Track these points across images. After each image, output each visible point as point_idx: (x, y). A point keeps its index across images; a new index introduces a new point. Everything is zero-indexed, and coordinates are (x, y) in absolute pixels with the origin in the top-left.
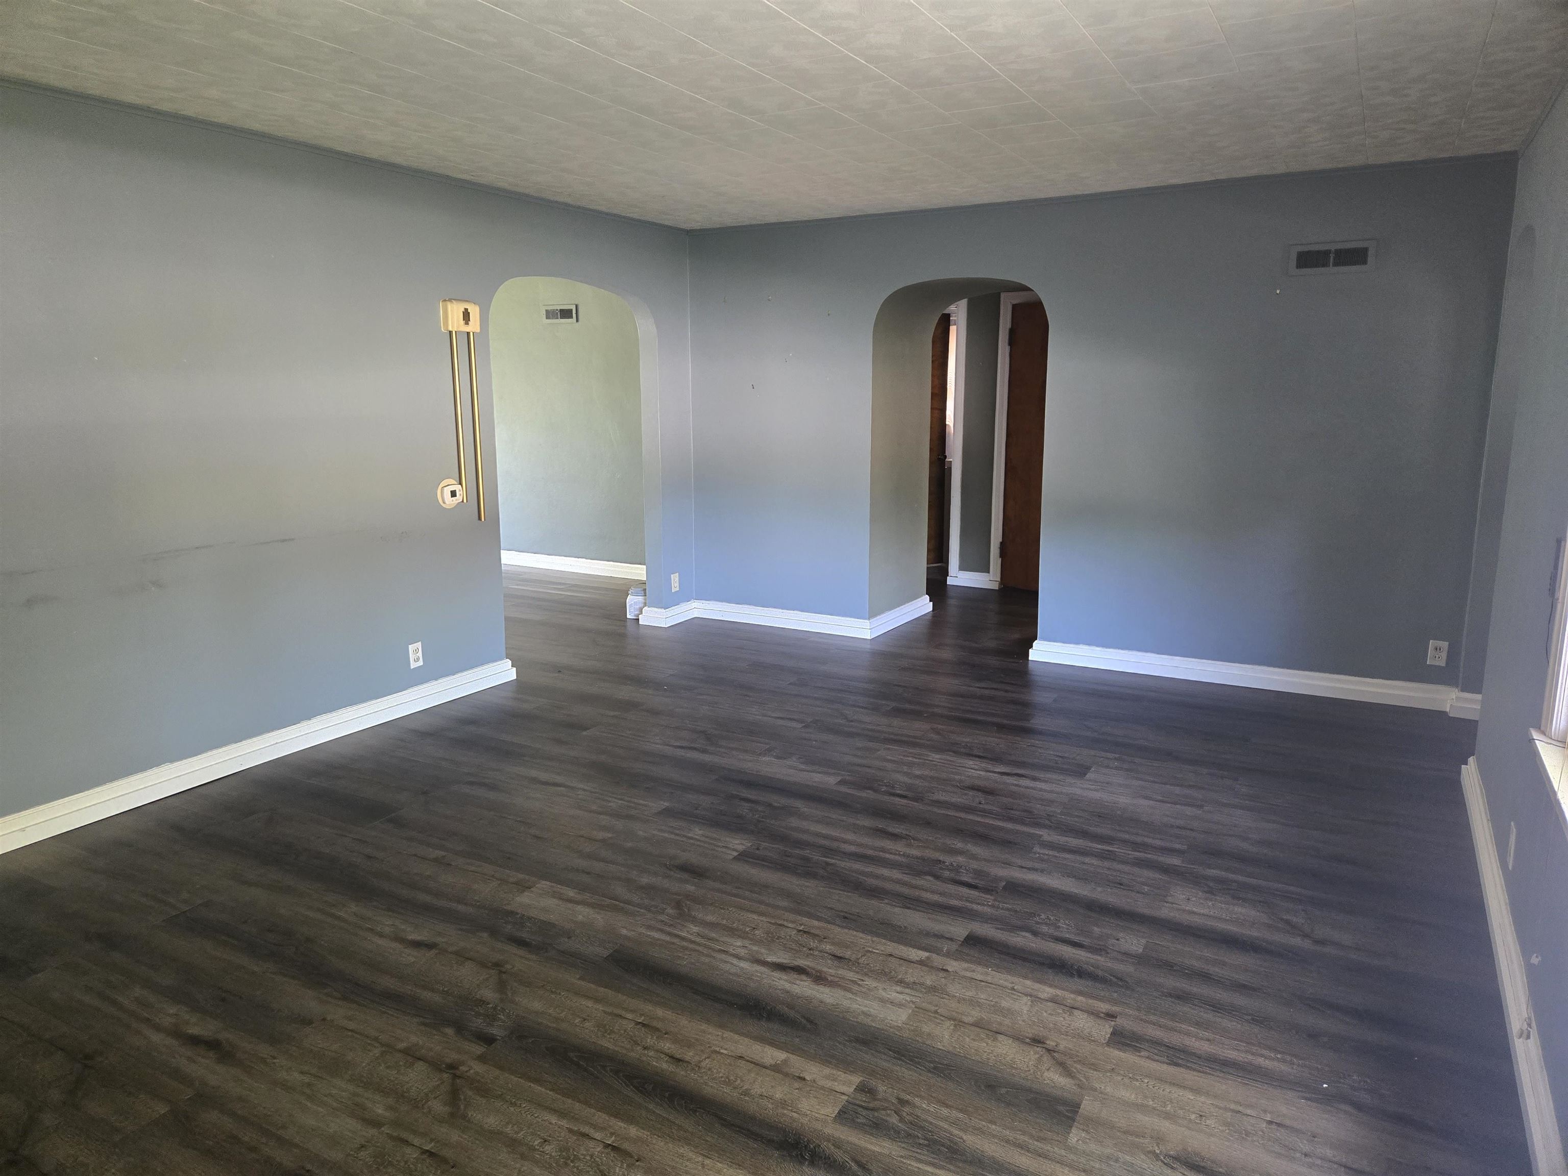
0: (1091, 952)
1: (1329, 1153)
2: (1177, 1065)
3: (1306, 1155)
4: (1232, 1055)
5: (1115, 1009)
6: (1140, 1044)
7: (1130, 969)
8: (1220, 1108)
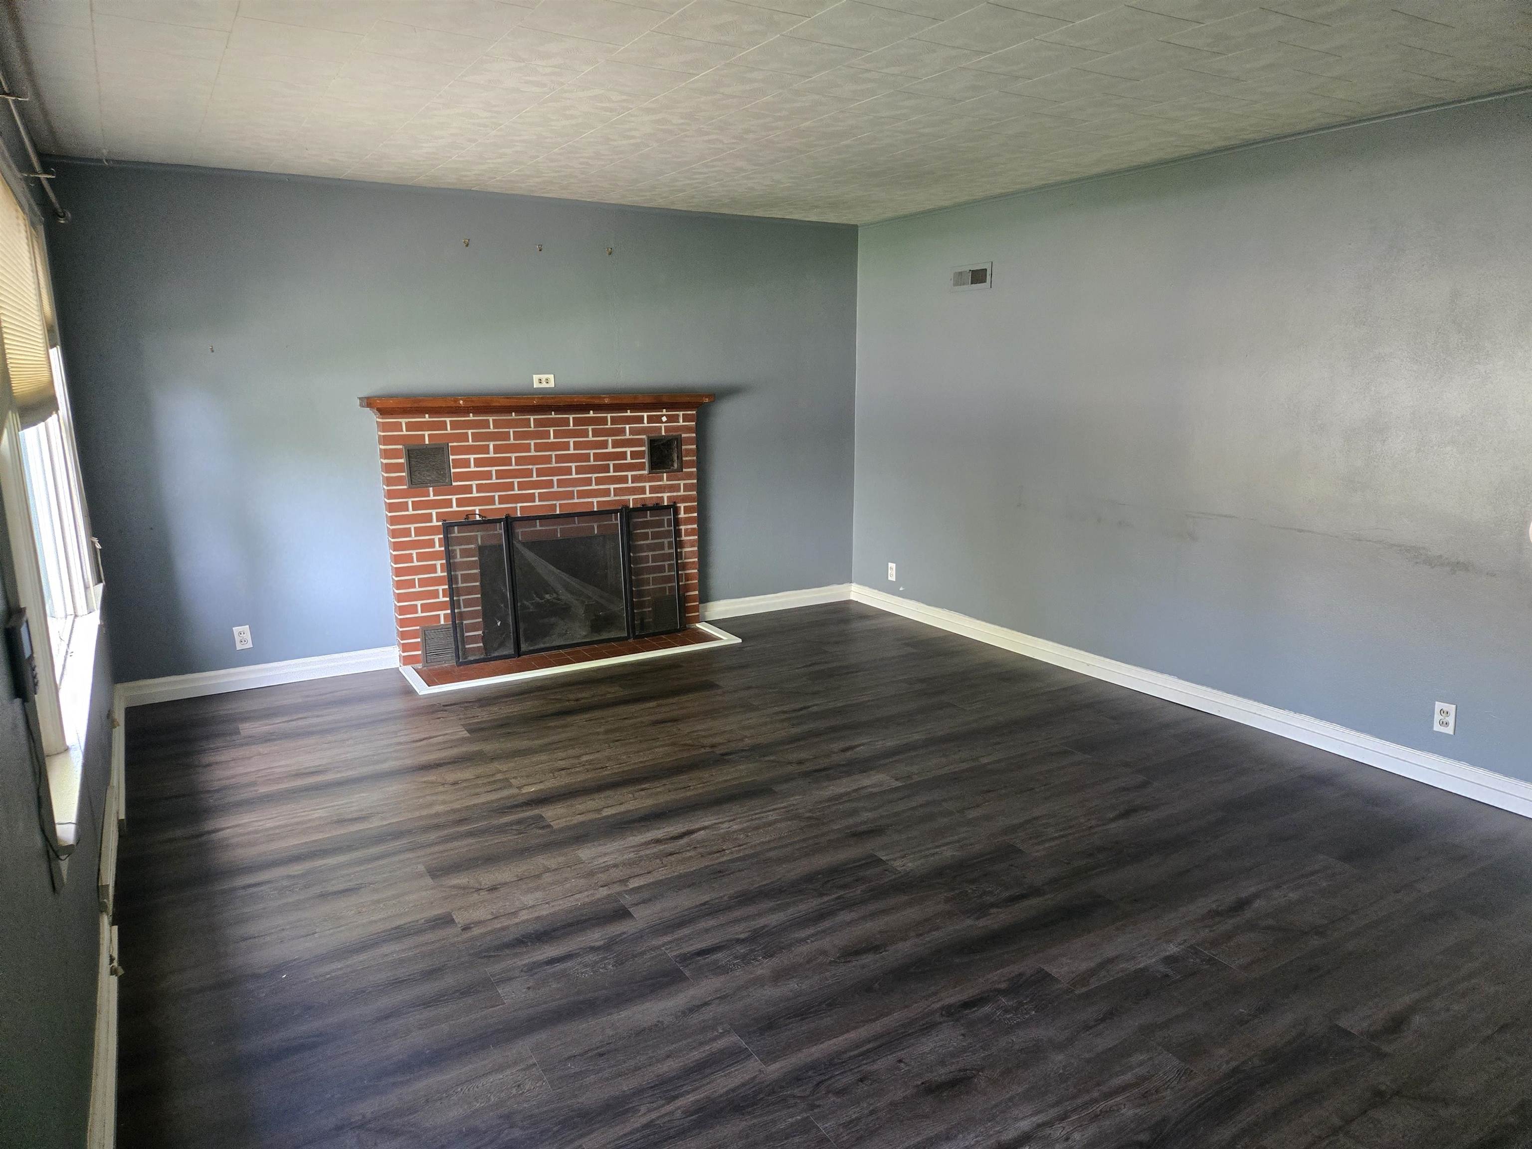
0: (534, 963)
1: (268, 939)
2: (396, 928)
3: (283, 930)
4: (363, 957)
5: (467, 935)
6: (429, 925)
7: (489, 970)
8: (350, 923)
